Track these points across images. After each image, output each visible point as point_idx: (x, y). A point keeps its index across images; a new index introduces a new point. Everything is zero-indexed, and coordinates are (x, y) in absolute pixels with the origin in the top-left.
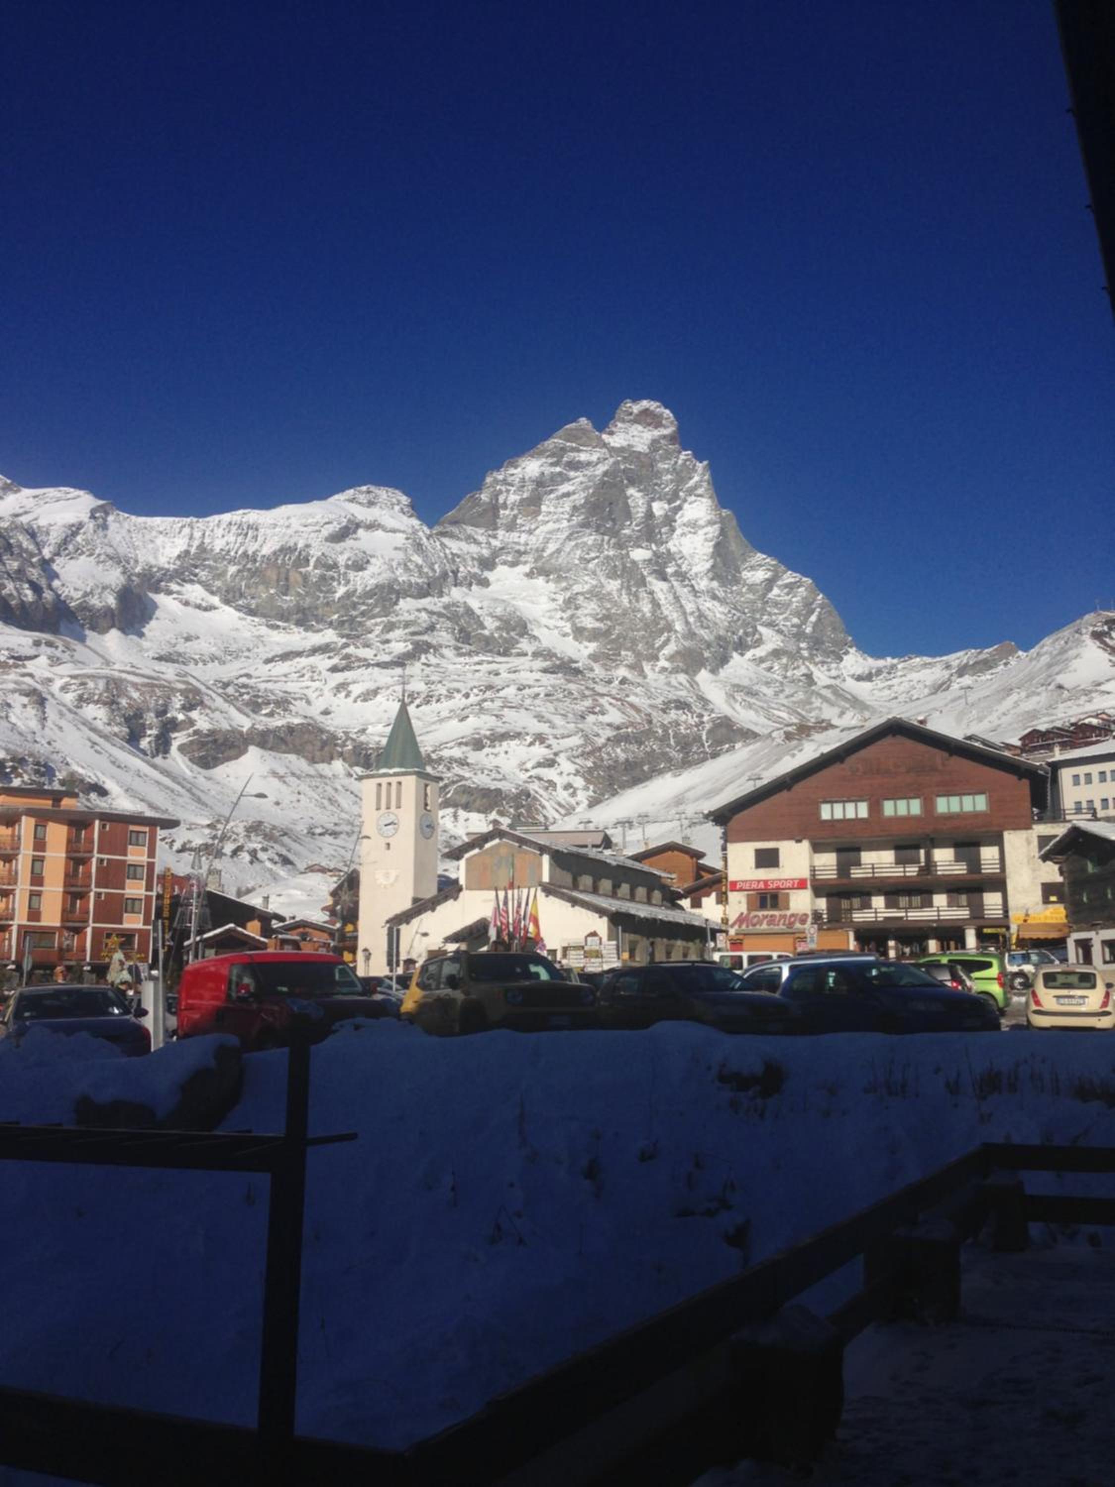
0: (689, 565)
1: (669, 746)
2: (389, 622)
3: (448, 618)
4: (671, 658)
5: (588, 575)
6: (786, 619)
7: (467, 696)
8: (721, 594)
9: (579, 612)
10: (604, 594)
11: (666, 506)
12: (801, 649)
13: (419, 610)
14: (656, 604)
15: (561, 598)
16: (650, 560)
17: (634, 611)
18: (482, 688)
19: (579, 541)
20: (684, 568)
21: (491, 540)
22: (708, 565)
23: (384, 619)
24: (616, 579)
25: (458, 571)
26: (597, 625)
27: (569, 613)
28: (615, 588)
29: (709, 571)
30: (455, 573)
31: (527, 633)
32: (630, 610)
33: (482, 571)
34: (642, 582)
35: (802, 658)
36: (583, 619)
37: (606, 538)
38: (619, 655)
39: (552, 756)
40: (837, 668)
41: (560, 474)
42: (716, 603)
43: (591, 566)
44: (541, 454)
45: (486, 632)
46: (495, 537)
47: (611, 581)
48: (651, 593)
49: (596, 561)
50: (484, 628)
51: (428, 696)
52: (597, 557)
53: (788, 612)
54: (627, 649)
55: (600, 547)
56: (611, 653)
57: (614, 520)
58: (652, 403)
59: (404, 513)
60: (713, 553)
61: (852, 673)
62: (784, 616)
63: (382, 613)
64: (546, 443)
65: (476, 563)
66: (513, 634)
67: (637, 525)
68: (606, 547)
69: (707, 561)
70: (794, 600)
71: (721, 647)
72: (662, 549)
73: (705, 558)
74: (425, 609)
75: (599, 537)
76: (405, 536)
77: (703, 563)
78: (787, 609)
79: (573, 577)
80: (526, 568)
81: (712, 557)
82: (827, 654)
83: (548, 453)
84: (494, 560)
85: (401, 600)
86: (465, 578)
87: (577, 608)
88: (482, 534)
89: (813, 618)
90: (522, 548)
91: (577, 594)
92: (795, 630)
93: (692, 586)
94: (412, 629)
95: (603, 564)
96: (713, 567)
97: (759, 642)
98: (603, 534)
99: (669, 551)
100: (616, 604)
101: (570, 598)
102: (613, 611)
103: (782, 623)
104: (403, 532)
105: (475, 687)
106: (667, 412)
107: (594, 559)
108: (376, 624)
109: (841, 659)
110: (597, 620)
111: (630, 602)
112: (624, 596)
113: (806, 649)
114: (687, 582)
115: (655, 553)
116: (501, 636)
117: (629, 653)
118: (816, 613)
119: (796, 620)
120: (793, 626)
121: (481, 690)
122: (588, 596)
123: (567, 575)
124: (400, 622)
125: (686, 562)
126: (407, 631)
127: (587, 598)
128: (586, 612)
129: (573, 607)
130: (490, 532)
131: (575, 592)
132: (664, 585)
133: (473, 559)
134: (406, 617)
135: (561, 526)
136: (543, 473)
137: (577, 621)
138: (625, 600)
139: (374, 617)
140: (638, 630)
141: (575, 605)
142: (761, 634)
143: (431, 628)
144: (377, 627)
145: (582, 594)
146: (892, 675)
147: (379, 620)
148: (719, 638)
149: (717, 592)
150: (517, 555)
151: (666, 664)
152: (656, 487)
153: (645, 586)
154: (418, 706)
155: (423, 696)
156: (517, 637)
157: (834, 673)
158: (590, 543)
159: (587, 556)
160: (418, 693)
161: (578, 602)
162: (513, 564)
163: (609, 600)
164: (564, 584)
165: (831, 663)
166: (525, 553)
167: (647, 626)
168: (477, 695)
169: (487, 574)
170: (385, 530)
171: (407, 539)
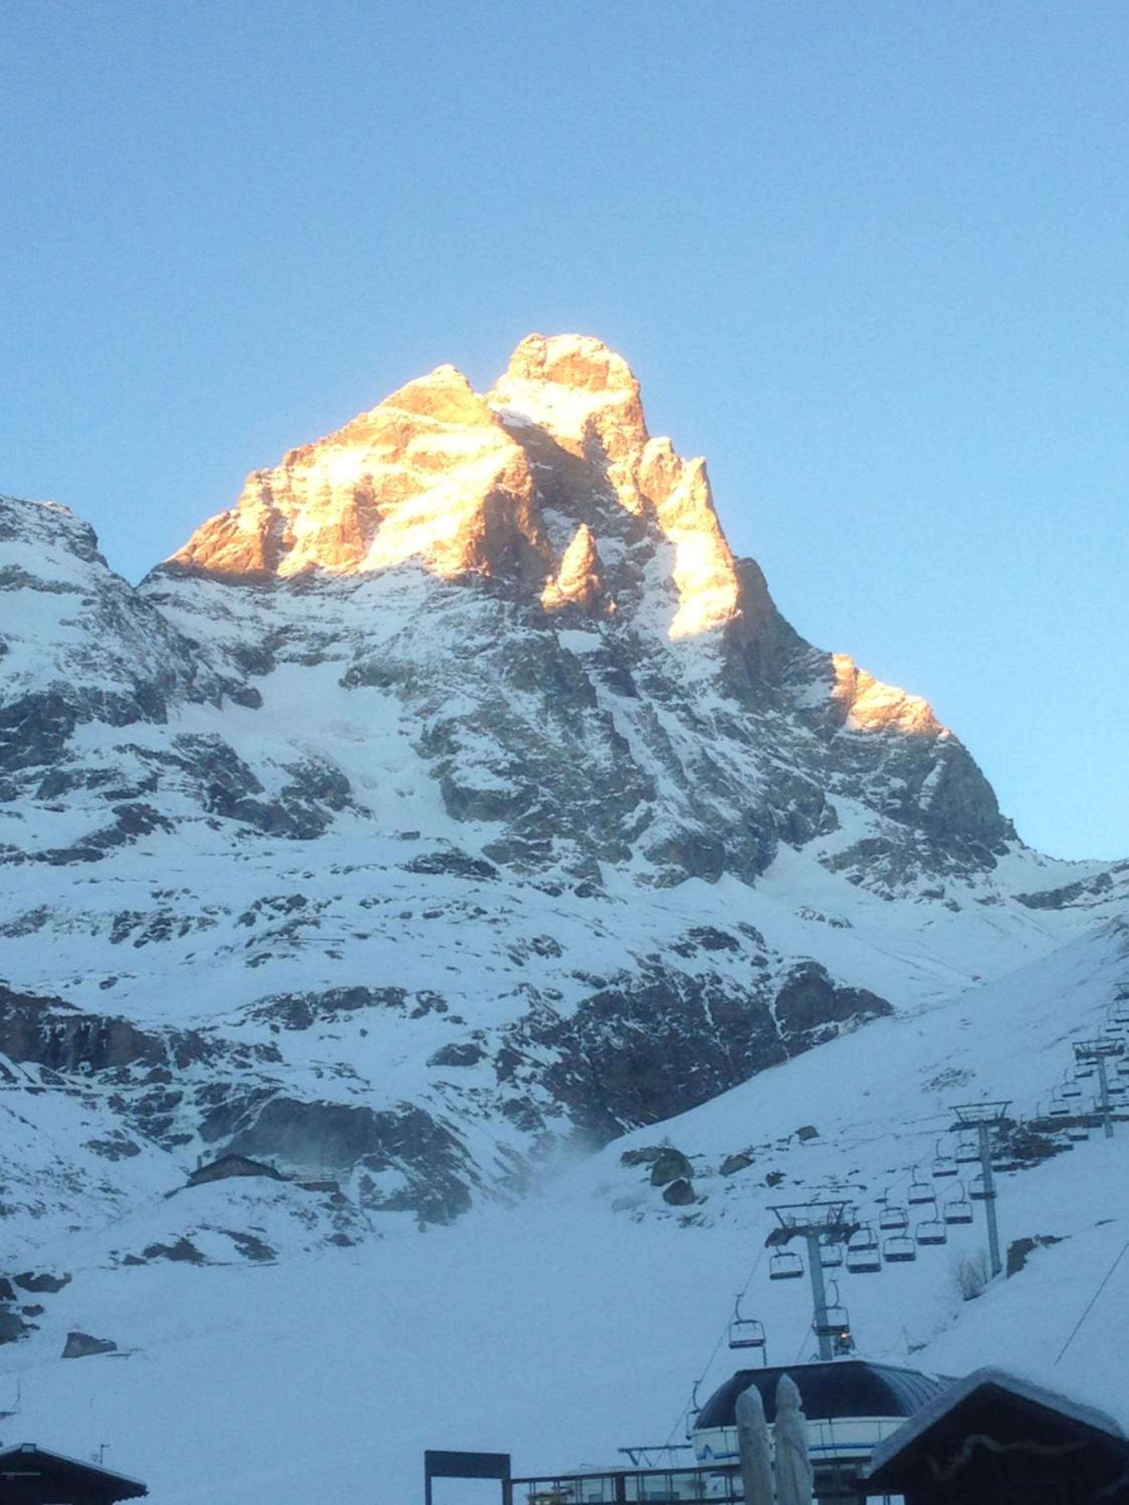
0: (677, 665)
1: (704, 1025)
2: (54, 773)
3: (185, 766)
4: (653, 855)
5: (473, 681)
6: (879, 781)
7: (248, 919)
8: (744, 723)
9: (460, 758)
10: (508, 722)
11: (622, 547)
12: (916, 842)
13: (121, 749)
14: (620, 744)
15: (416, 730)
16: (598, 654)
17: (574, 757)
18: (282, 902)
19: (451, 612)
20: (667, 672)
21: (261, 612)
22: (716, 667)
23: (41, 768)
24: (532, 691)
25: (195, 675)
26: (498, 784)
27: (437, 760)
28: (532, 708)
29: (717, 678)
30: (190, 677)
31: (349, 802)
32: (566, 757)
33: (244, 673)
34: (589, 696)
35: (918, 857)
36: (465, 771)
37: (508, 605)
38: (549, 847)
39: (469, 1041)
40: (988, 882)
41: (403, 479)
42: (737, 744)
43: (478, 662)
44: (361, 435)
45: (263, 798)
46: (268, 606)
47: (521, 693)
48: (607, 719)
49: (489, 653)
50: (258, 789)
51: (160, 921)
52: (491, 645)
53: (881, 767)
54: (564, 835)
55: (492, 625)
56: (531, 843)
57: (518, 572)
58: (585, 340)
59: (77, 553)
60: (725, 641)
61: (1017, 892)
62: (873, 774)
63: (39, 756)
64: (372, 415)
65: (231, 660)
66: (319, 802)
67: (567, 584)
68: (508, 622)
69: (713, 658)
70: (891, 741)
71: (755, 833)
72: (620, 634)
73: (709, 651)
74: (133, 747)
75: (492, 604)
76: (82, 597)
77: (707, 662)
78: (877, 761)
79: (440, 685)
80: (340, 670)
81: (721, 653)
82: (963, 853)
83: (376, 436)
84: (268, 653)
85: (78, 726)
86: (210, 687)
87: (454, 749)
88: (243, 600)
89: (932, 779)
90: (328, 630)
91: (451, 721)
92: (897, 803)
93: (686, 708)
94: (109, 787)
95: (505, 659)
96: (725, 669)
97: (832, 823)
98: (502, 597)
99: (634, 636)
100: (535, 741)
101: (438, 728)
102: (530, 756)
103: (871, 789)
104: (77, 589)
105: (265, 901)
106: (617, 362)
107: (484, 648)
108: (28, 780)
109: (993, 864)
110: (498, 773)
111: (565, 737)
112: (552, 725)
113: (924, 842)
114: (675, 700)
115: (607, 642)
116: (296, 809)
117: (571, 843)
118: (938, 769)
119: (897, 783)
120: (893, 795)
121: (280, 908)
122: (475, 725)
123: (427, 682)
124: (80, 773)
125: (669, 660)
126: (98, 790)
127: (475, 730)
128: (473, 757)
129: (445, 748)
130: (259, 596)
131: (445, 717)
132: (630, 704)
133: (226, 650)
134: (93, 763)
135: (411, 583)
136: (369, 478)
137: (454, 776)
138: (553, 732)
139: (20, 764)
140: (585, 796)
141: (450, 744)
142: (832, 809)
143: (150, 785)
144: (28, 787)
145: (463, 720)
146: (1103, 896)
147: (30, 771)
148: (750, 815)
149: (736, 721)
150: (317, 644)
151: (651, 869)
152: (601, 510)
153: (594, 705)
154: (138, 944)
155: (148, 922)
156: (328, 809)
157: (982, 892)
158: (474, 615)
159: (469, 643)
160: (137, 915)
161: (453, 738)
162: (312, 660)
163: (521, 735)
164: (424, 702)
165: (974, 871)
166: (335, 638)
167: (601, 785)
168: (271, 918)
169: (254, 682)
170: (39, 586)
171: (86, 603)
